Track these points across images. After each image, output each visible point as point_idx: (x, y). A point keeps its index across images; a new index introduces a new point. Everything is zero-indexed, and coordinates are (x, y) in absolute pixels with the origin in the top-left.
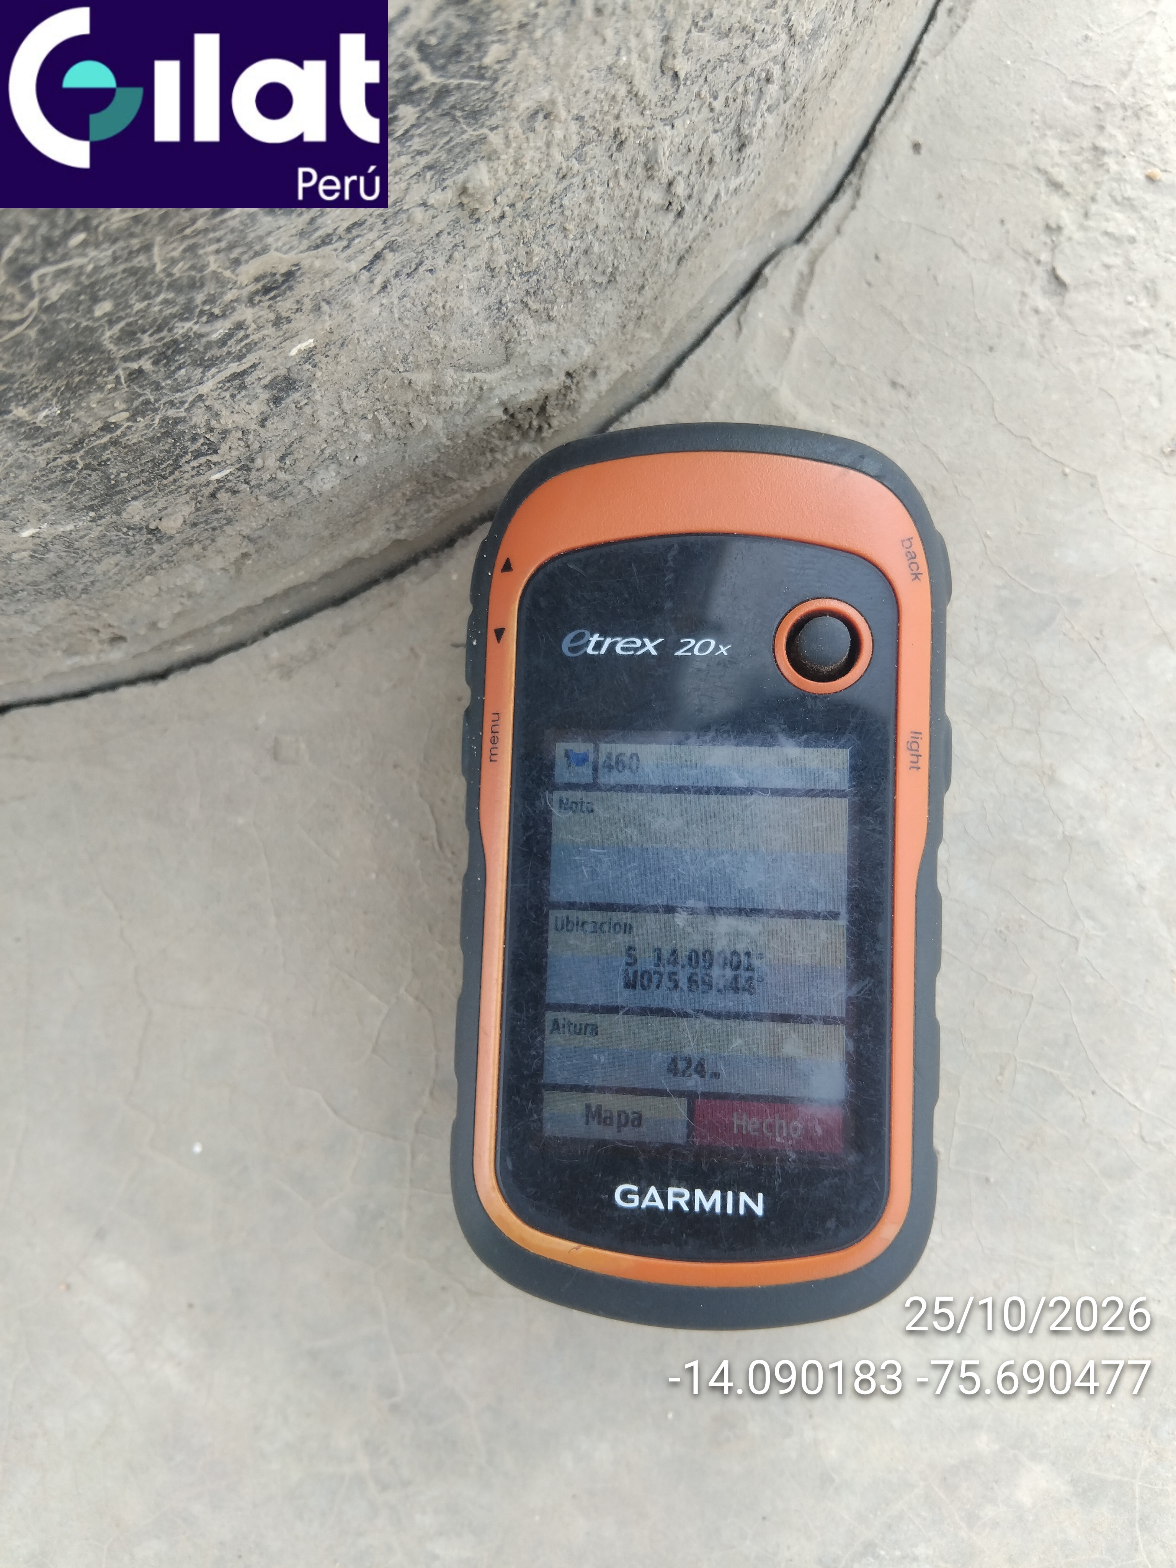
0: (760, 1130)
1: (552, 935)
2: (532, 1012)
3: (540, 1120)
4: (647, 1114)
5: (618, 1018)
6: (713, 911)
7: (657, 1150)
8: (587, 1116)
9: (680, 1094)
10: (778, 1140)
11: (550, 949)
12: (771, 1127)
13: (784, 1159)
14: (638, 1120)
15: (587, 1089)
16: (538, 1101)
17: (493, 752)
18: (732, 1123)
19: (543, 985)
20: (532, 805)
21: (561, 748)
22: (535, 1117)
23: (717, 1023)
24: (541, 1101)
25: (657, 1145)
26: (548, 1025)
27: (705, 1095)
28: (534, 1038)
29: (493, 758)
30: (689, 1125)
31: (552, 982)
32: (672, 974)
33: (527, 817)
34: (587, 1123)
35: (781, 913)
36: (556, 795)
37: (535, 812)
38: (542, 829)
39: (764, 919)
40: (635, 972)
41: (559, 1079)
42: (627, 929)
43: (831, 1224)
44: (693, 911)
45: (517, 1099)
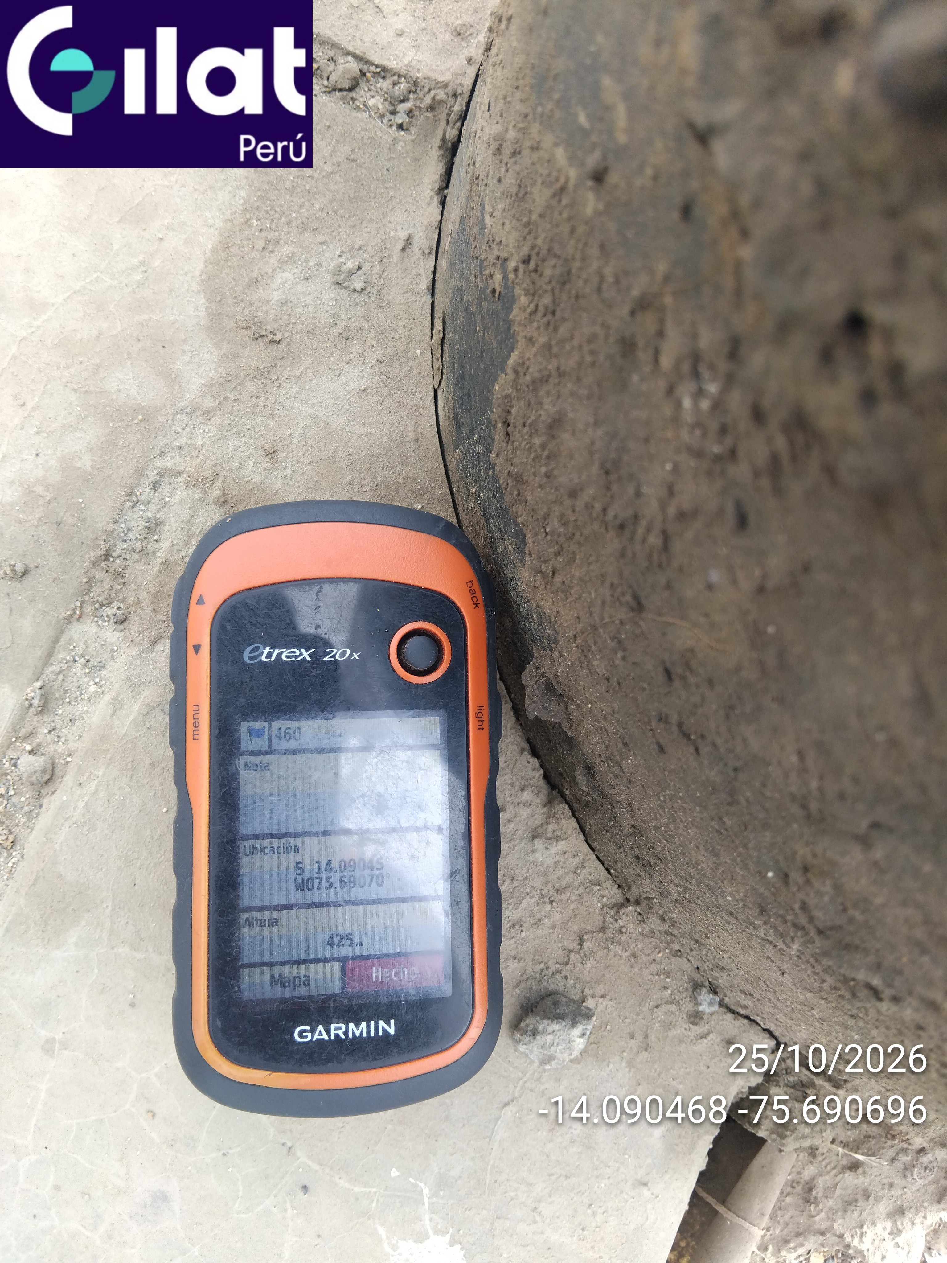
0: (391, 976)
1: (243, 860)
2: (231, 916)
3: (239, 990)
4: (314, 976)
5: (293, 912)
7: (323, 1000)
8: (272, 983)
9: (337, 959)
10: (403, 983)
11: (242, 871)
12: (397, 974)
13: (407, 994)
14: (308, 981)
15: (272, 964)
16: (237, 977)
17: (195, 732)
18: (372, 975)
19: (237, 896)
20: (226, 769)
21: (244, 727)
22: (236, 989)
23: (360, 908)
24: (239, 977)
25: (323, 997)
26: (242, 923)
27: (354, 958)
28: (231, 933)
29: (196, 737)
30: (343, 981)
31: (243, 892)
32: (328, 878)
33: (223, 778)
34: (272, 987)
36: (242, 761)
37: (228, 774)
38: (234, 786)
40: (303, 880)
41: (252, 960)
42: (296, 849)
43: (439, 1033)
45: (223, 978)
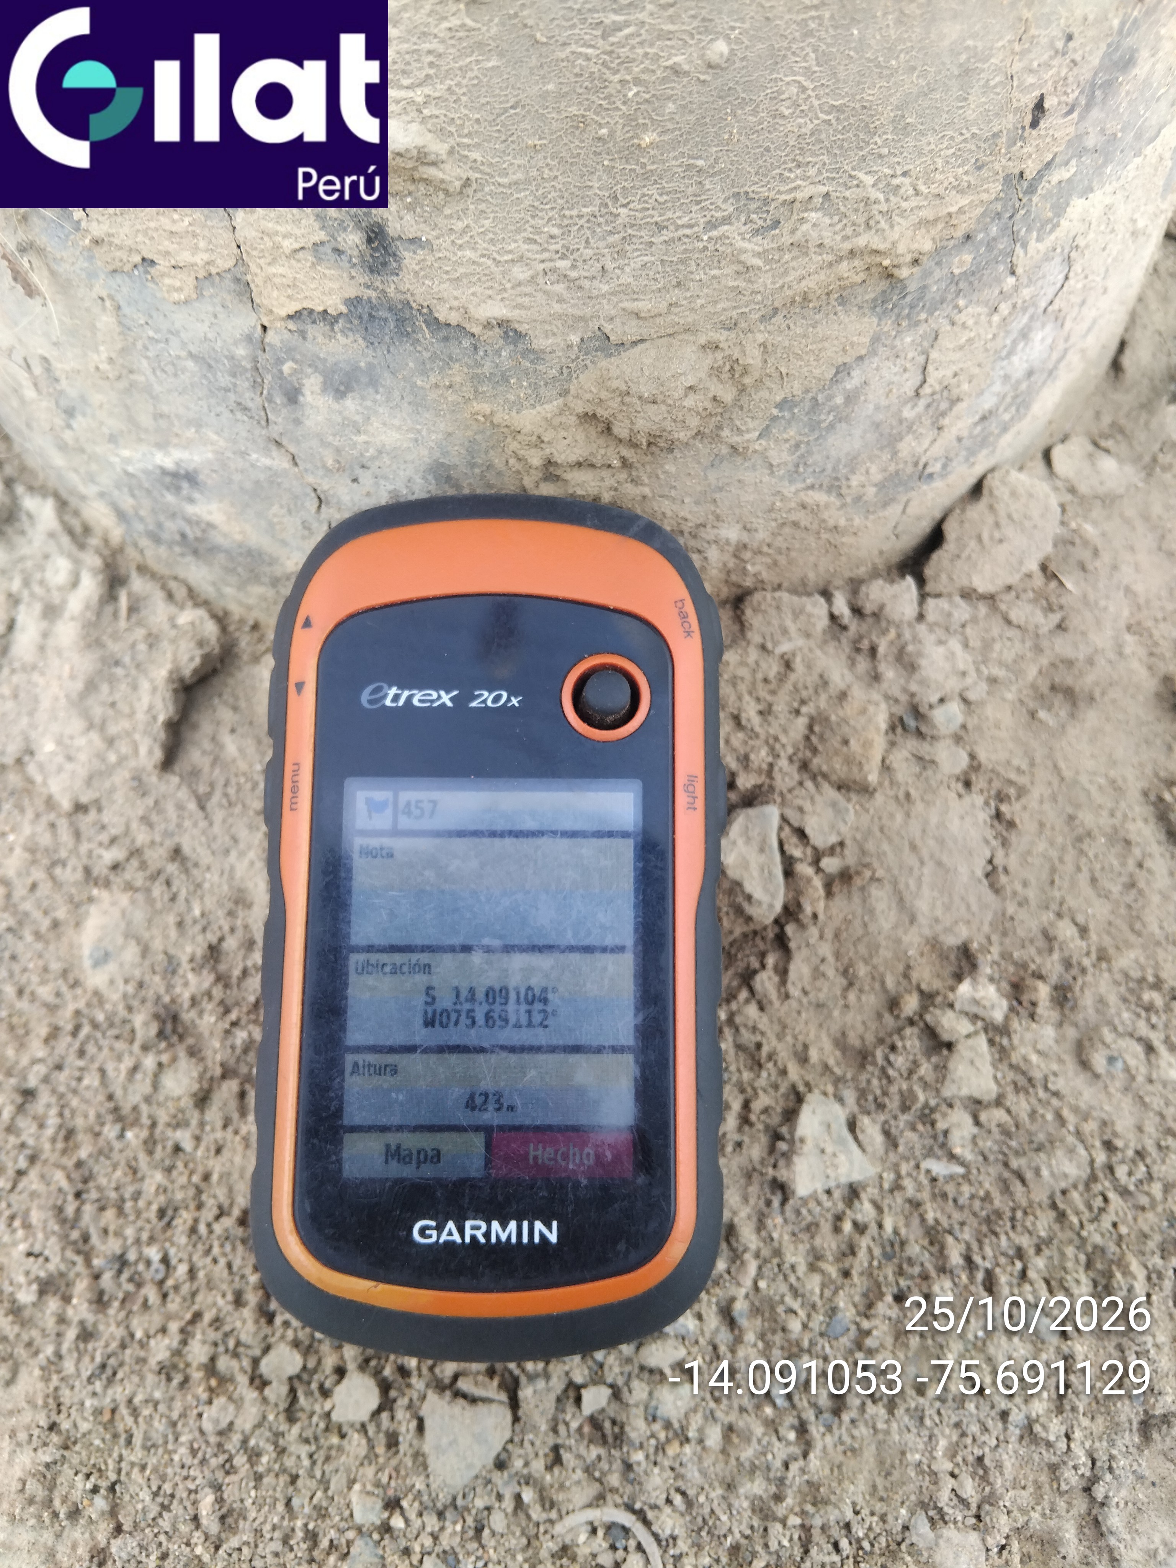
0: (555, 1158)
1: (353, 977)
2: (331, 1054)
3: (339, 1161)
4: (444, 1149)
5: (416, 1056)
6: (508, 949)
7: (454, 1184)
8: (387, 1155)
9: (477, 1129)
10: (572, 1168)
11: (350, 991)
12: (565, 1157)
13: (577, 1185)
14: (438, 1155)
15: (384, 1129)
16: (337, 1142)
17: (294, 800)
18: (528, 1153)
19: (343, 1028)
21: (361, 797)
22: (334, 1158)
23: (513, 1058)
24: (341, 1141)
25: (454, 1180)
26: (348, 1068)
27: (501, 1128)
28: (332, 1079)
29: (294, 807)
30: (487, 1160)
31: (351, 1024)
32: (470, 1011)
33: (326, 863)
34: (386, 1162)
35: (572, 949)
37: (334, 857)
38: (343, 874)
39: (557, 955)
40: (434, 1011)
41: (358, 1120)
42: (427, 968)
43: (621, 1246)
44: (488, 950)
45: (317, 1141)
